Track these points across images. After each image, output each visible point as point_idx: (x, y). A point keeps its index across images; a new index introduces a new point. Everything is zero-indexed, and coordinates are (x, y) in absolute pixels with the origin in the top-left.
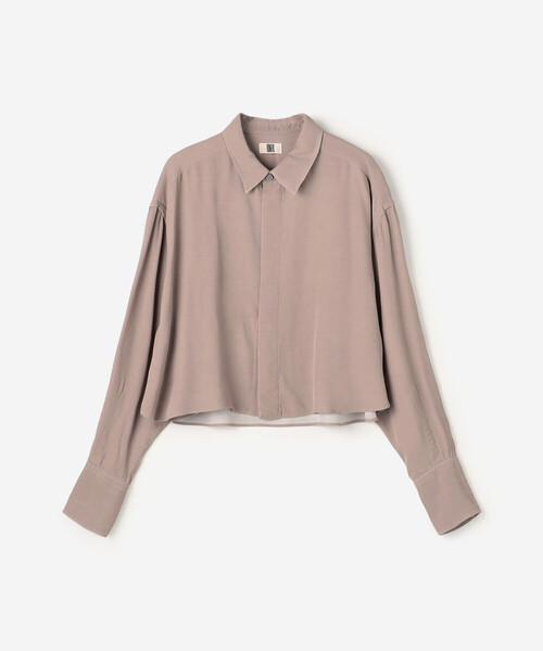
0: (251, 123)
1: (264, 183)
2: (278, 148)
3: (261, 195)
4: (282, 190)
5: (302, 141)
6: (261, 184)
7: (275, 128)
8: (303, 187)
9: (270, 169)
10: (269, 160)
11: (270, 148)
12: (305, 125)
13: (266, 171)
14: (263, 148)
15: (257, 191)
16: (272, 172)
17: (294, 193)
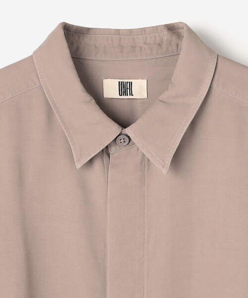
0: (87, 40)
1: (112, 150)
2: (140, 89)
3: (106, 170)
4: (145, 163)
5: (181, 74)
6: (106, 151)
7: (133, 47)
8: (178, 158)
9: (124, 124)
10: (123, 110)
11: (125, 89)
12: (185, 44)
13: (115, 129)
14: (110, 89)
15: (98, 164)
16: (127, 131)
17: (165, 171)
